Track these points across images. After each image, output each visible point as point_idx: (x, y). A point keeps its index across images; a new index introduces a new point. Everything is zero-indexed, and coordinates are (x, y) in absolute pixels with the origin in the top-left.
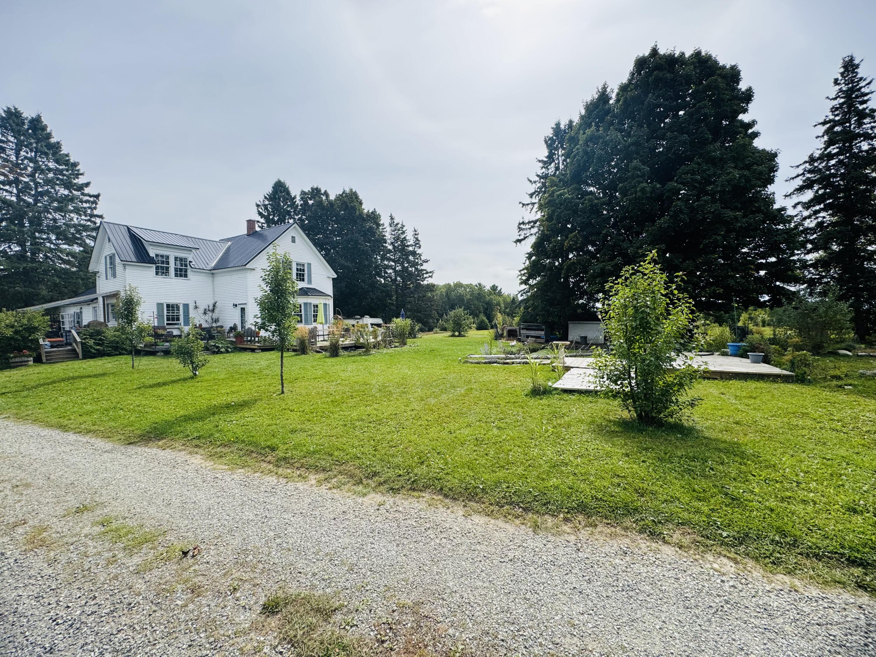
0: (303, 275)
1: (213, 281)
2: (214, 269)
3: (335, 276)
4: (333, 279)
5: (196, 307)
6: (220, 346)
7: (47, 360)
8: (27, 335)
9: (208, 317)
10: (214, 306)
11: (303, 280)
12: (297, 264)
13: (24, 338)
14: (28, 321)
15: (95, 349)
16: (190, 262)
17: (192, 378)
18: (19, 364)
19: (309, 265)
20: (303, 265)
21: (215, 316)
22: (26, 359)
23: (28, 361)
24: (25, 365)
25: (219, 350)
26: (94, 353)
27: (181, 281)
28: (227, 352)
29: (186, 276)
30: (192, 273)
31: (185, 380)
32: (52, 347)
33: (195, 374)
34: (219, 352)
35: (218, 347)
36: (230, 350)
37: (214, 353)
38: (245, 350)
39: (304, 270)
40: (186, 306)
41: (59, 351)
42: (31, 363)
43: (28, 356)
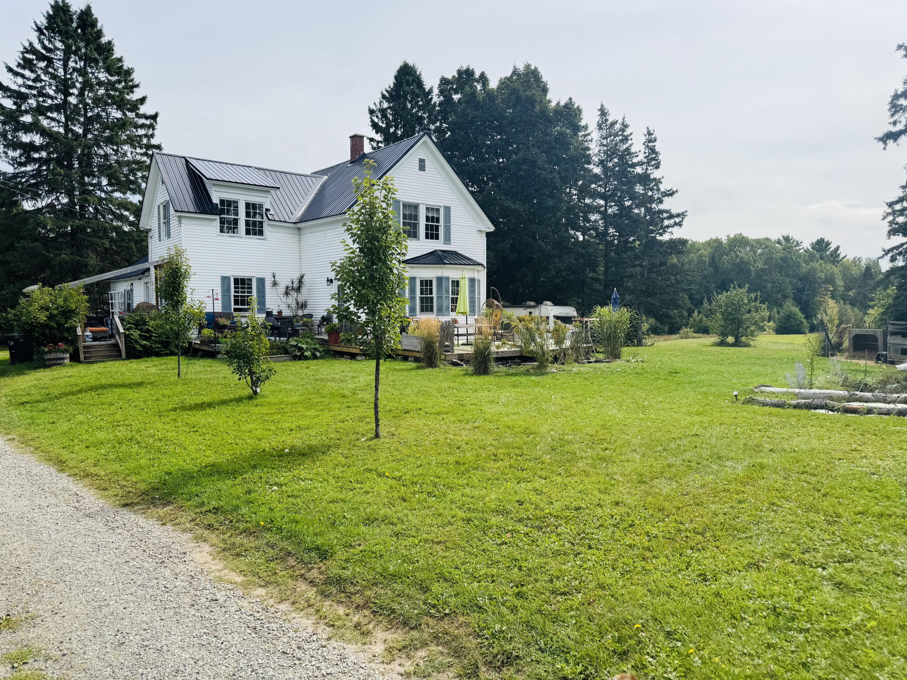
0: (437, 228)
1: (300, 241)
2: (302, 220)
3: (492, 228)
4: (488, 235)
5: (275, 284)
6: (304, 346)
7: (85, 358)
8: (63, 321)
9: (291, 300)
10: (300, 282)
11: (437, 238)
12: (427, 209)
13: (60, 325)
14: (65, 301)
15: (140, 345)
16: (267, 210)
17: (250, 398)
18: (54, 362)
19: (448, 209)
20: (438, 210)
21: (301, 298)
22: (61, 355)
23: (63, 359)
24: (61, 364)
25: (302, 354)
26: (139, 351)
27: (253, 240)
28: (315, 357)
29: (261, 233)
30: (270, 229)
31: (239, 400)
32: (94, 339)
33: (255, 392)
34: (302, 357)
35: (300, 349)
36: (318, 354)
37: (296, 358)
38: (341, 355)
39: (438, 220)
40: (261, 281)
41: (100, 345)
42: (67, 361)
43: (65, 351)
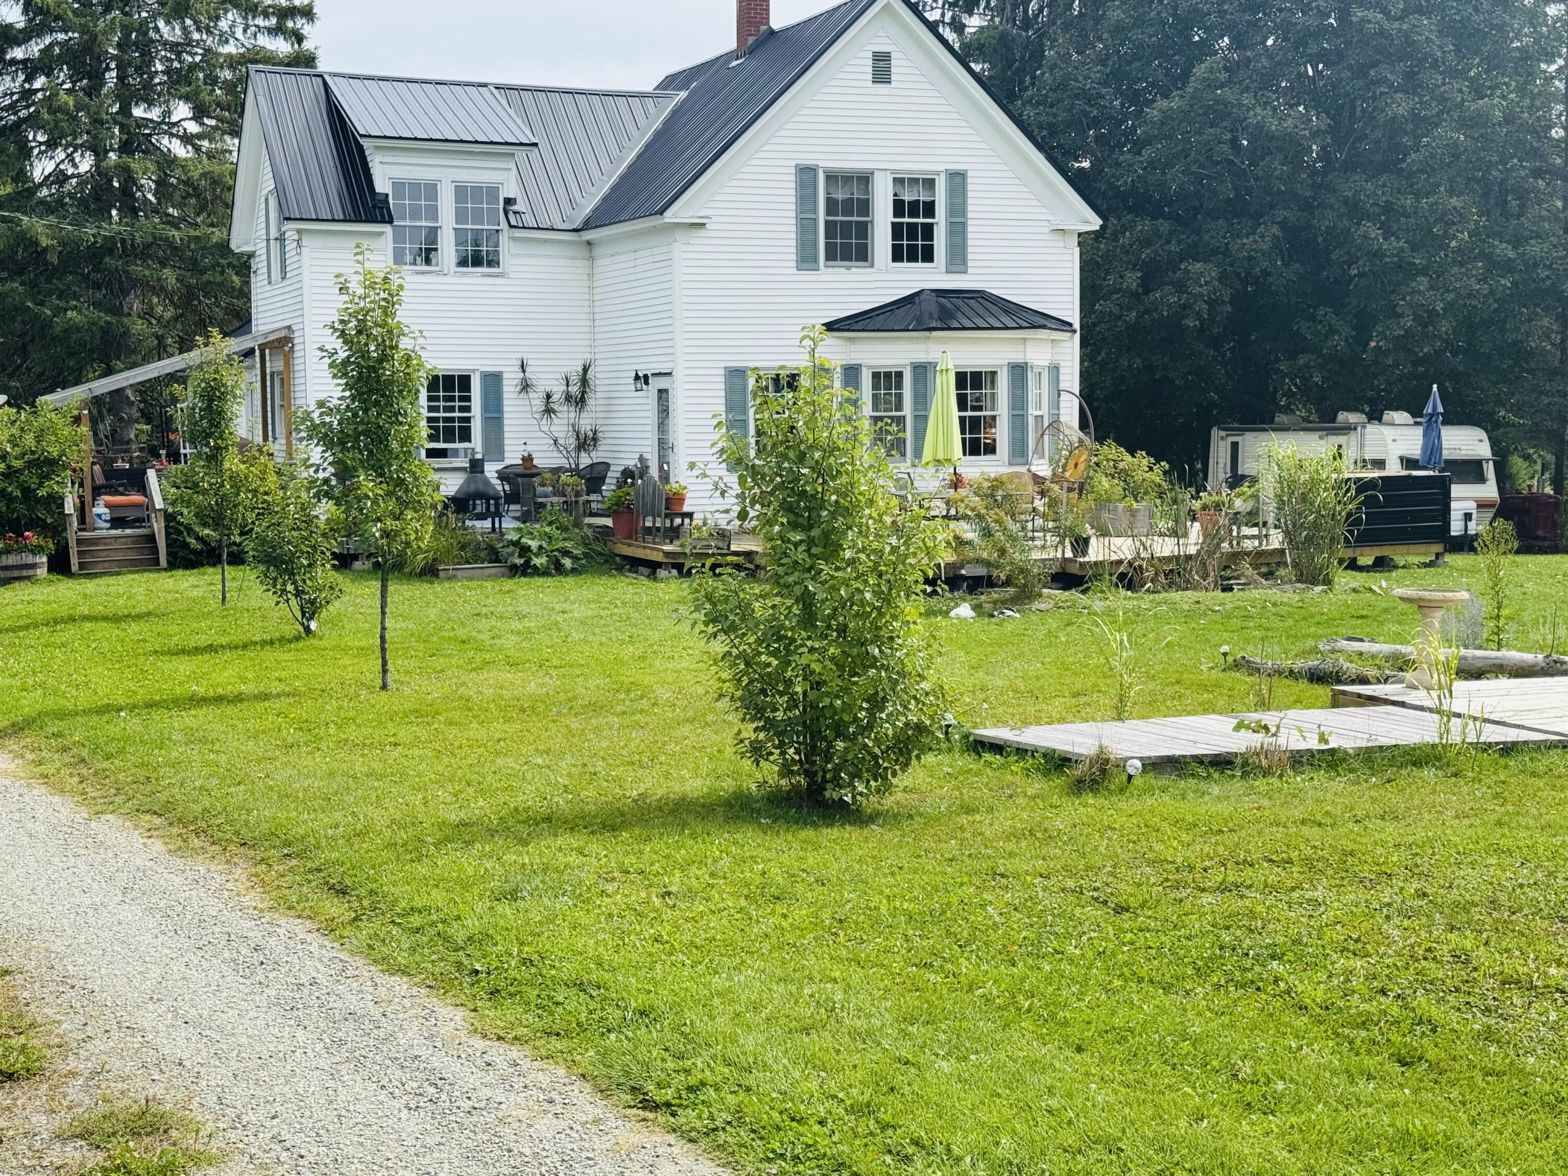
0: (928, 231)
1: (591, 275)
2: (587, 225)
3: (1094, 223)
5: (526, 386)
6: (534, 544)
7: (82, 566)
9: (561, 426)
10: (584, 381)
11: (928, 256)
12: (898, 181)
15: (199, 539)
16: (509, 201)
18: (16, 573)
19: (958, 179)
20: (930, 184)
22: (29, 559)
23: (34, 566)
24: (28, 578)
25: (527, 563)
26: (194, 552)
27: (476, 277)
28: (559, 569)
29: (493, 262)
30: (516, 248)
32: (116, 522)
33: (308, 630)
34: (525, 570)
35: (525, 550)
36: (567, 562)
37: (515, 571)
39: (930, 208)
40: (493, 381)
41: (116, 538)
42: (42, 572)
43: (36, 550)
